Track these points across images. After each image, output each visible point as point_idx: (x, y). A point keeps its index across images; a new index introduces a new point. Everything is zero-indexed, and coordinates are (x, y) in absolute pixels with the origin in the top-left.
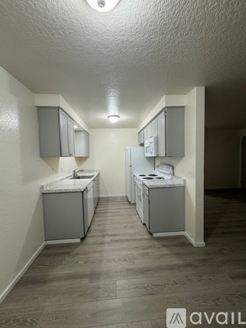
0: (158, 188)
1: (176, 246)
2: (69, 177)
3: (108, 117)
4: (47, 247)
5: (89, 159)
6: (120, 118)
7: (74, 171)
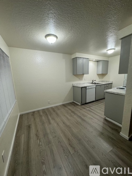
0: (112, 93)
1: (110, 127)
2: (90, 83)
3: (107, 51)
4: (73, 102)
5: (107, 75)
6: (115, 50)
7: (93, 81)
